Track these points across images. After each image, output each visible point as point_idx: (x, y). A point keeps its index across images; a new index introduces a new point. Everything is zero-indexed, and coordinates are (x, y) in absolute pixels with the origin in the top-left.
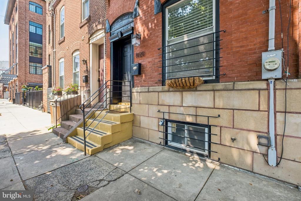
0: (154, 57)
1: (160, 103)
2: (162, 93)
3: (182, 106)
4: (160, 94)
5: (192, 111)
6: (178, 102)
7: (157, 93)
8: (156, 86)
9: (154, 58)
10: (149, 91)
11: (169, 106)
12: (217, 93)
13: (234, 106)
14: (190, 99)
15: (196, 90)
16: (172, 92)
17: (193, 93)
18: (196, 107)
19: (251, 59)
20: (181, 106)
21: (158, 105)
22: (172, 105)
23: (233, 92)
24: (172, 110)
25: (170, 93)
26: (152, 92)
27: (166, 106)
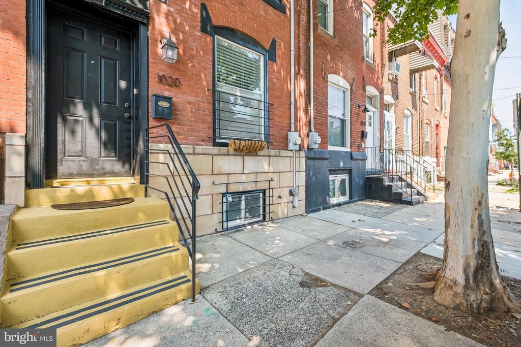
0: (199, 97)
1: (216, 171)
2: (218, 156)
3: (244, 173)
4: (215, 157)
5: (252, 178)
6: (239, 169)
7: (211, 156)
8: (202, 145)
9: (198, 99)
10: (196, 152)
11: (228, 174)
12: (271, 158)
13: (280, 170)
14: (251, 164)
15: (257, 155)
16: (232, 157)
17: (254, 157)
18: (256, 173)
19: (284, 133)
20: (242, 173)
21: (212, 174)
22: (232, 172)
23: (279, 158)
24: (233, 179)
25: (229, 157)
26: (201, 154)
27: (223, 175)
